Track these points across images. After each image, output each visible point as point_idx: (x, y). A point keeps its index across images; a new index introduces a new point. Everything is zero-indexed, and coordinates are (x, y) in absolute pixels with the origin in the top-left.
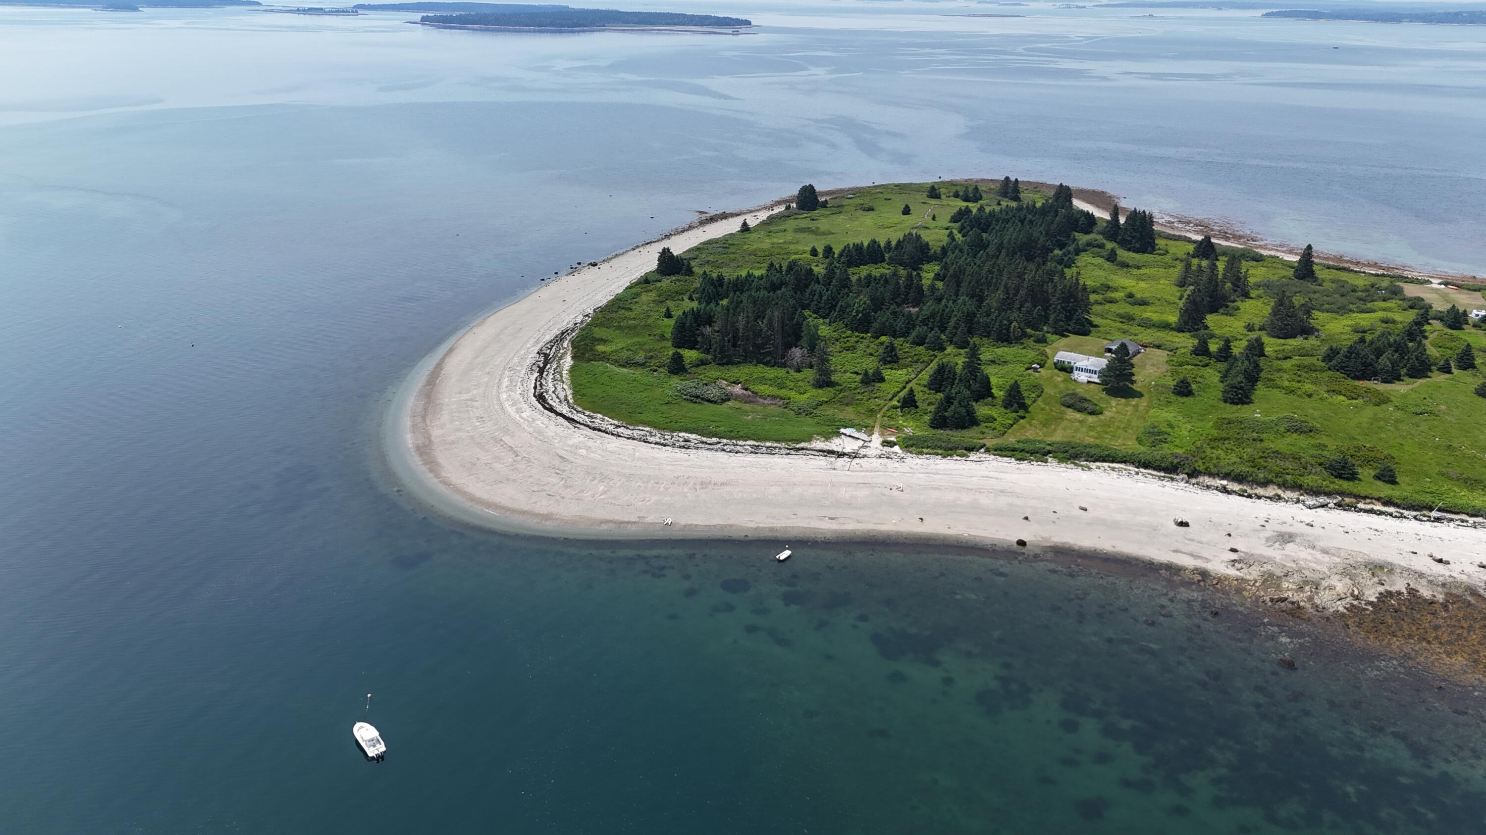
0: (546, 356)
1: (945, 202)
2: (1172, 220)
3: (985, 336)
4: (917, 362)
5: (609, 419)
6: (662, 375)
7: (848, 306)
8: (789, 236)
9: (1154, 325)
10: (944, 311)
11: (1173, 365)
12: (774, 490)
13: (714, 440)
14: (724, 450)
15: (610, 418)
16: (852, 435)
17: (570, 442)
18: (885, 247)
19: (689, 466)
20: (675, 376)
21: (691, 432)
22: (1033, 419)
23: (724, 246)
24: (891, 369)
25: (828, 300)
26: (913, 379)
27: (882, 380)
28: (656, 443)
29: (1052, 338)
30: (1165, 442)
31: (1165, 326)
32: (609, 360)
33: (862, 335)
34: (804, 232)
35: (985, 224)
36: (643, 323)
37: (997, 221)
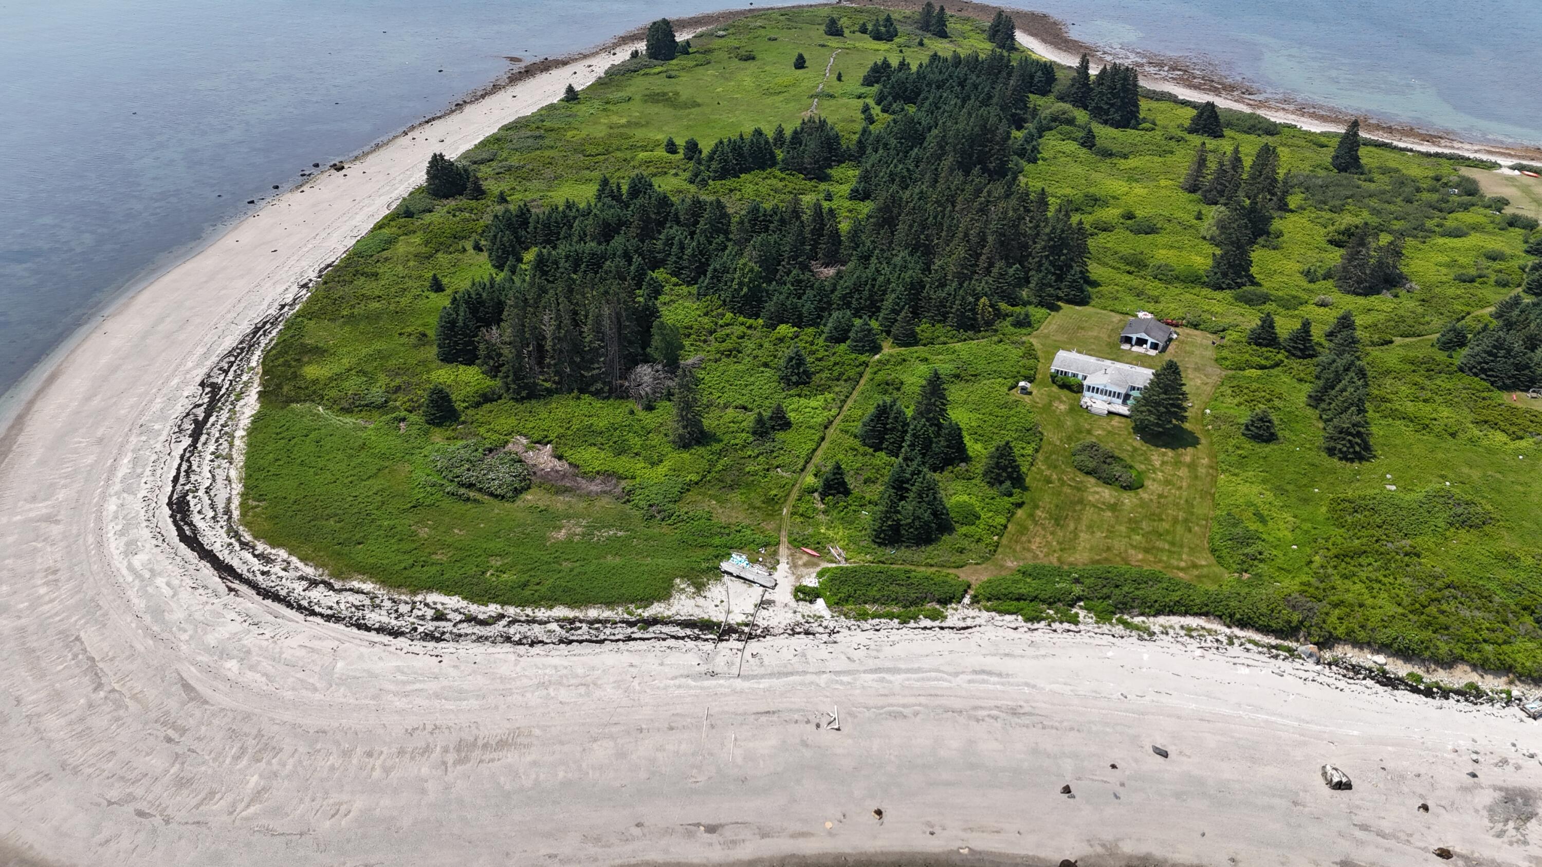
0: (215, 388)
1: (849, 43)
2: (1139, 60)
3: (939, 322)
4: (838, 380)
5: (300, 565)
6: (414, 431)
7: (726, 270)
8: (636, 110)
9: (1177, 278)
10: (874, 280)
11: (1227, 368)
12: (602, 751)
13: (493, 609)
14: (508, 639)
15: (301, 559)
16: (742, 575)
17: (211, 639)
18: (775, 139)
19: (437, 696)
20: (437, 429)
21: (448, 590)
22: (1036, 507)
23: (537, 133)
24: (799, 396)
25: (694, 256)
26: (835, 417)
27: (786, 425)
28: (380, 630)
29: (1038, 316)
30: (1261, 561)
31: (1192, 280)
32: (322, 398)
33: (750, 321)
34: (658, 102)
35: (912, 91)
36: (392, 307)
37: (929, 85)
